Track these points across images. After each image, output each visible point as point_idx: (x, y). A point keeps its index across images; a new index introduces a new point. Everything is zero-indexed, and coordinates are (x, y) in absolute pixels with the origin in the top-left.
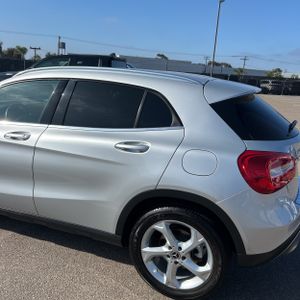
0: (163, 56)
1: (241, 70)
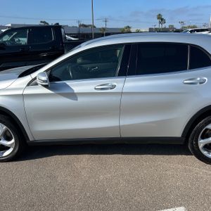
0: (44, 22)
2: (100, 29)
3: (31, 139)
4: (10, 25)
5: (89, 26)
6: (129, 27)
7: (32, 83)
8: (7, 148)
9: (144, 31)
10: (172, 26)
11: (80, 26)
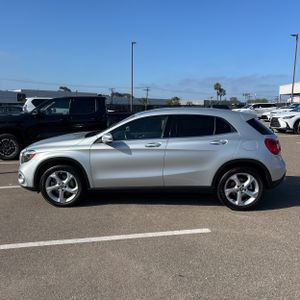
0: (65, 89)
1: (145, 100)
2: (139, 100)
3: (92, 187)
4: (20, 91)
5: (125, 95)
6: (177, 99)
7: (99, 141)
8: (71, 194)
9: (197, 104)
10: (235, 99)
11: (113, 94)
